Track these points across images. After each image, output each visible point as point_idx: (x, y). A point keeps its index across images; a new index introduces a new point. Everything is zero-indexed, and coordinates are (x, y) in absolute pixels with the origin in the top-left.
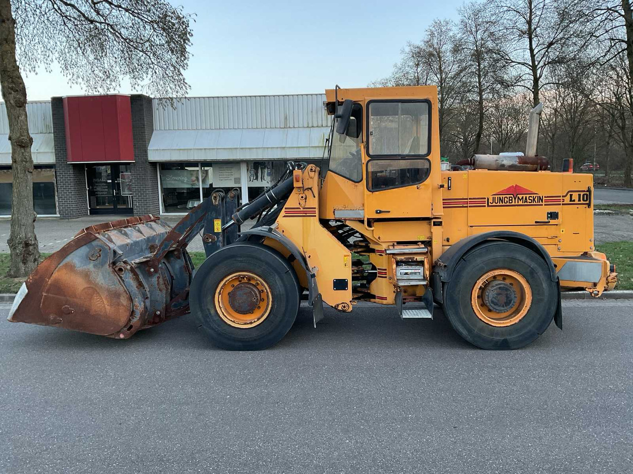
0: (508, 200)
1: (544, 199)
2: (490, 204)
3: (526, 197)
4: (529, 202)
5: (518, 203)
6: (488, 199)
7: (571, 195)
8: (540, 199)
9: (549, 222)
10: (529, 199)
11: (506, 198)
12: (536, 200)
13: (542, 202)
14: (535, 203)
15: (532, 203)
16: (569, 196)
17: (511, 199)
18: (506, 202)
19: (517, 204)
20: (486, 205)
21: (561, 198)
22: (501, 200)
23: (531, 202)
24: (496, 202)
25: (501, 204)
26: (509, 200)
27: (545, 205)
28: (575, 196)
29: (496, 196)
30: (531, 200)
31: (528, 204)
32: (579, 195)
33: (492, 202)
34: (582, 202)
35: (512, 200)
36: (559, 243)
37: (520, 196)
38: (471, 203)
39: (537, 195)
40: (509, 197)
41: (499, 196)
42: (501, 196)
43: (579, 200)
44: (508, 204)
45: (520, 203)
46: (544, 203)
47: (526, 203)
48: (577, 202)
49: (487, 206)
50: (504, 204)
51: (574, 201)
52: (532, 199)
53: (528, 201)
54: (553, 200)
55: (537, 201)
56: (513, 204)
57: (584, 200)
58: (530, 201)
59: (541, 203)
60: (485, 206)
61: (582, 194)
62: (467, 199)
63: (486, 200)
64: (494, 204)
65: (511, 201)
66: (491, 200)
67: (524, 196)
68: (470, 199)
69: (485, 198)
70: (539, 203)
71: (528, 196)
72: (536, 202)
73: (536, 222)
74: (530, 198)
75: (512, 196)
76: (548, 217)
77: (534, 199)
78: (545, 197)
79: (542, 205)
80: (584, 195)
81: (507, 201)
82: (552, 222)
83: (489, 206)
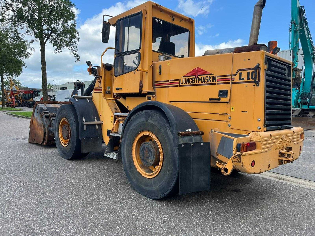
1: (217, 78)
2: (181, 84)
6: (180, 80)
7: (241, 74)
8: (214, 79)
9: (219, 100)
11: (191, 79)
12: (211, 79)
14: (210, 83)
15: (208, 83)
16: (238, 74)
19: (197, 83)
20: (179, 85)
21: (230, 77)
22: (188, 81)
24: (185, 82)
25: (187, 84)
26: (193, 81)
27: (218, 84)
28: (245, 75)
29: (185, 78)
32: (248, 73)
34: (250, 80)
36: (229, 120)
37: (200, 77)
38: (171, 83)
39: (212, 75)
40: (193, 78)
42: (188, 78)
43: (248, 78)
44: (192, 84)
45: (200, 83)
46: (217, 82)
47: (204, 83)
48: (245, 80)
50: (189, 84)
51: (243, 79)
52: (208, 79)
53: (206, 81)
54: (224, 79)
55: (211, 81)
56: (195, 83)
57: (252, 78)
59: (214, 82)
60: (178, 86)
61: (251, 71)
62: (168, 81)
63: (179, 81)
64: (183, 84)
66: (182, 81)
67: (203, 76)
68: (170, 80)
69: (178, 80)
71: (205, 76)
73: (210, 99)
75: (195, 77)
76: (219, 95)
77: (210, 79)
78: (218, 77)
79: (215, 84)
80: (252, 73)
81: (191, 82)
82: (223, 99)
83: (180, 86)
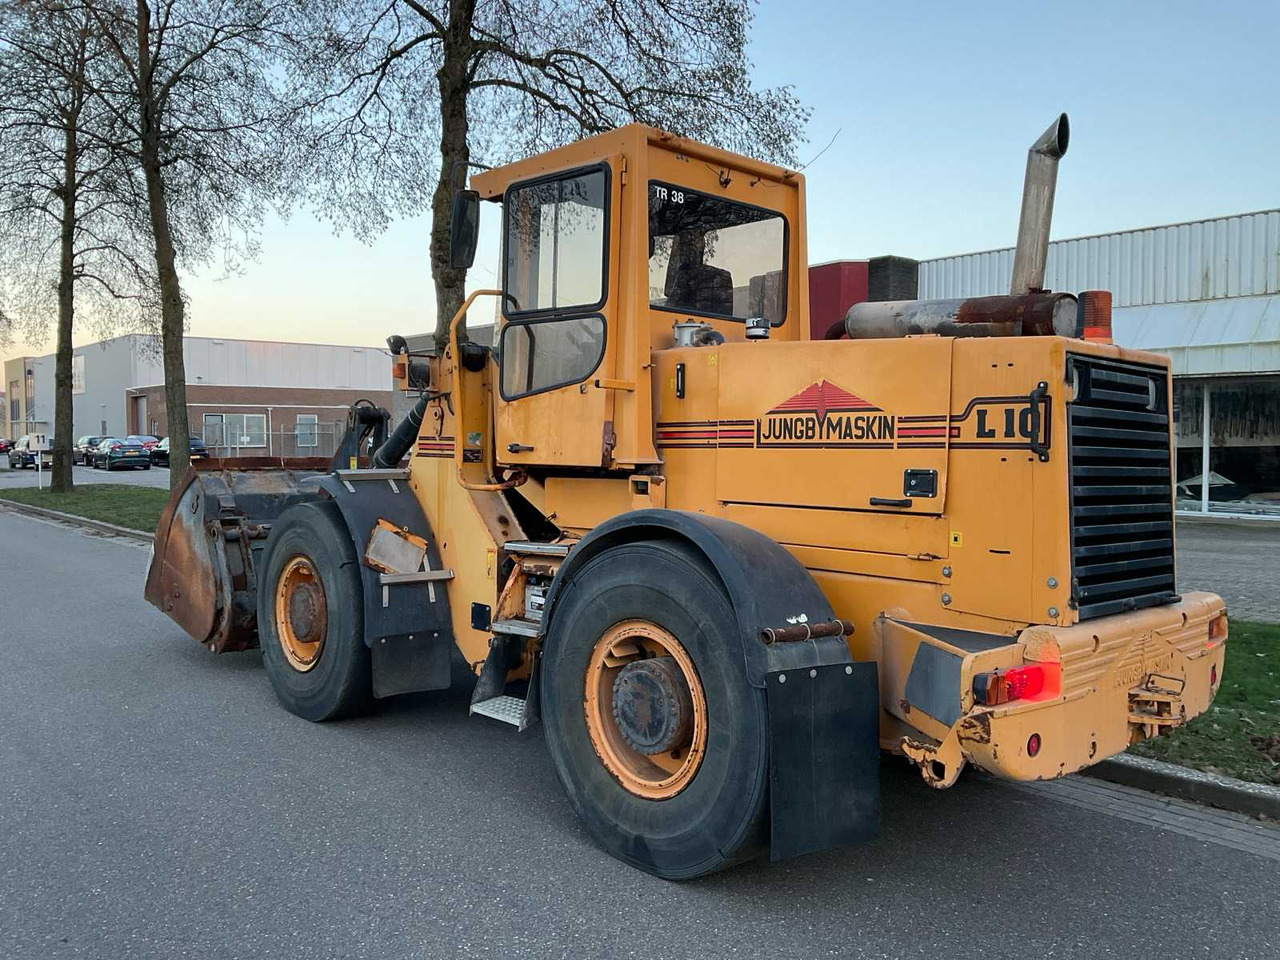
0: (804, 428)
1: (897, 426)
2: (763, 440)
3: (849, 418)
4: (856, 436)
5: (828, 438)
6: (759, 424)
7: (982, 414)
8: (887, 426)
9: (908, 504)
10: (857, 428)
11: (799, 423)
12: (875, 428)
13: (892, 437)
14: (871, 440)
15: (864, 440)
16: (974, 416)
17: (810, 424)
18: (799, 434)
19: (825, 440)
20: (754, 441)
21: (946, 424)
23: (861, 437)
24: (777, 434)
25: (788, 440)
26: (808, 429)
27: (901, 446)
28: (996, 419)
29: (778, 417)
30: (862, 428)
31: (855, 441)
32: (1009, 413)
33: (767, 435)
34: (1018, 438)
35: (813, 428)
36: (945, 580)
37: (834, 417)
38: (725, 434)
39: (878, 414)
40: (808, 420)
41: (783, 416)
42: (788, 417)
43: (1009, 433)
44: (804, 440)
45: (834, 438)
47: (847, 440)
48: (1000, 438)
49: (755, 445)
50: (794, 440)
51: (992, 433)
52: (864, 425)
53: (855, 432)
54: (915, 431)
55: (877, 436)
56: (816, 440)
57: (1024, 432)
58: (859, 433)
59: (888, 440)
60: (750, 445)
61: (1018, 408)
62: (714, 424)
63: (755, 427)
64: (772, 440)
65: (810, 433)
66: (765, 430)
67: (845, 416)
68: (722, 423)
69: (751, 423)
70: (882, 441)
71: (853, 416)
72: (874, 437)
73: (873, 502)
74: (860, 423)
75: (813, 416)
76: (908, 487)
77: (870, 428)
78: (901, 420)
79: (889, 446)
80: (1024, 413)
81: (801, 431)
82: (920, 504)
83: (760, 445)
